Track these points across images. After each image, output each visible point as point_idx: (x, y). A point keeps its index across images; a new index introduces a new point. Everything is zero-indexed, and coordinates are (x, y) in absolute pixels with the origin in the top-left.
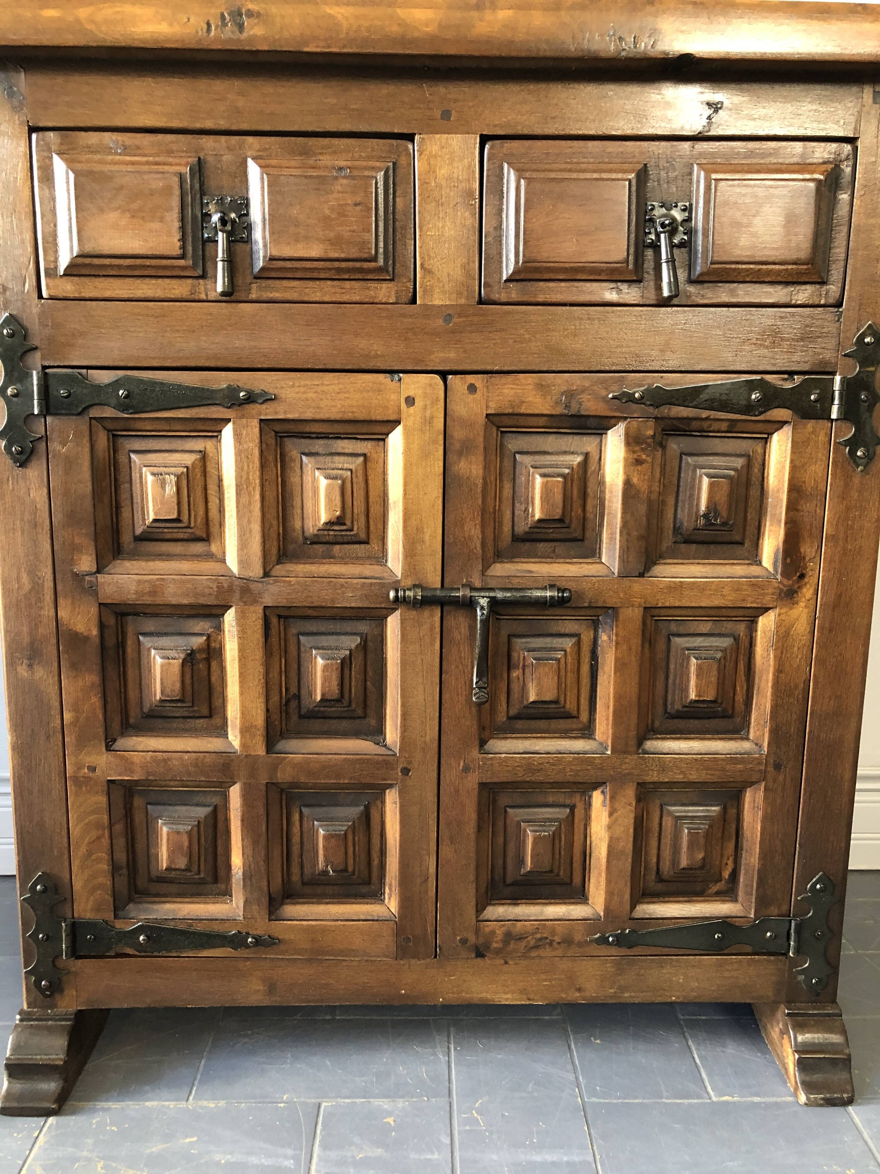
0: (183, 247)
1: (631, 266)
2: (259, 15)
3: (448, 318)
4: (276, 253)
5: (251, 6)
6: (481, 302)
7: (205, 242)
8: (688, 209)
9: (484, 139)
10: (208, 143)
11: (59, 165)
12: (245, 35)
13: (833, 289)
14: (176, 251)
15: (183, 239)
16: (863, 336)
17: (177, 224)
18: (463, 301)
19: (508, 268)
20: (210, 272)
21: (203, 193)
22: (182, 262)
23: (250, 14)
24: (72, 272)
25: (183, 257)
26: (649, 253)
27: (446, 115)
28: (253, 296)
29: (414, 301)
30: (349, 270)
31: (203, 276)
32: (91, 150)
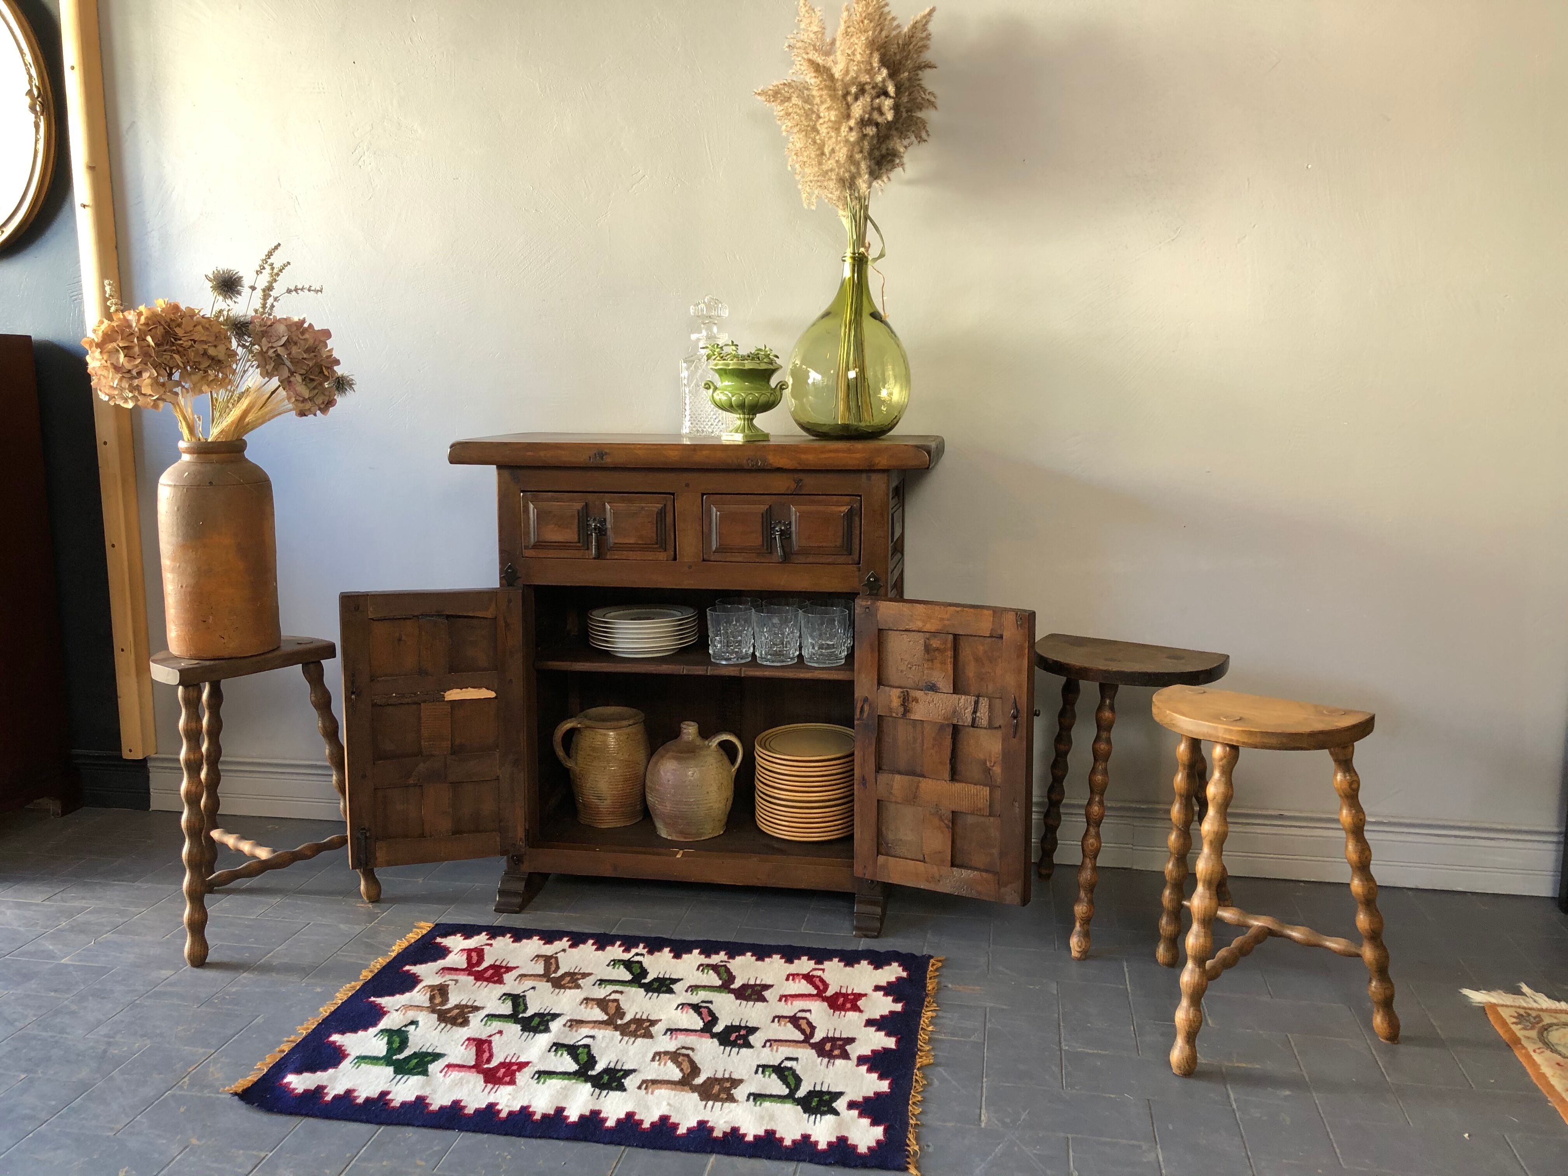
0: (579, 538)
1: (765, 547)
2: (609, 454)
3: (690, 567)
4: (616, 541)
5: (606, 451)
6: (704, 560)
7: (588, 535)
8: (790, 523)
9: (703, 495)
10: (590, 496)
11: (531, 506)
12: (603, 462)
13: (856, 557)
14: (576, 540)
15: (579, 535)
16: (870, 577)
17: (576, 529)
18: (696, 560)
19: (714, 548)
20: (590, 547)
21: (587, 517)
22: (578, 544)
23: (606, 453)
24: (535, 547)
25: (579, 542)
26: (773, 541)
27: (687, 485)
28: (608, 557)
29: (675, 559)
30: (646, 548)
31: (588, 549)
32: (544, 500)
